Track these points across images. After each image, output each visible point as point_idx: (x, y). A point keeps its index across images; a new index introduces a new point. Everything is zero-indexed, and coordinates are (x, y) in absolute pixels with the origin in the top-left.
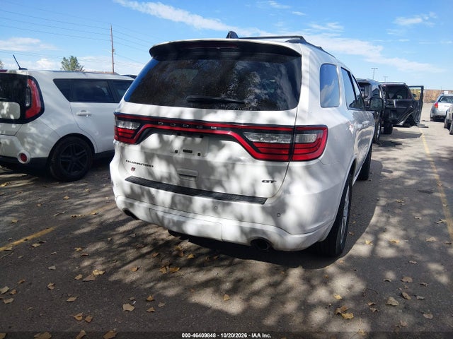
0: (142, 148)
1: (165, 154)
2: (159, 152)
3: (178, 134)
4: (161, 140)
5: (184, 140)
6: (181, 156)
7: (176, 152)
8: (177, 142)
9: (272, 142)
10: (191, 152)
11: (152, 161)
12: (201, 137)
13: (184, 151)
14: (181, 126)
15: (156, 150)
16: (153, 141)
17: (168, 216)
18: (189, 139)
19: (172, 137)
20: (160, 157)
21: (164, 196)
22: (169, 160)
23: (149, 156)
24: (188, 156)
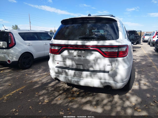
0: (62, 56)
1: (71, 57)
2: (68, 57)
3: (75, 50)
4: (69, 52)
5: (78, 52)
6: (77, 58)
7: (75, 56)
8: (75, 53)
9: (111, 51)
10: (81, 56)
11: (66, 60)
12: (84, 51)
13: (78, 56)
14: (77, 47)
15: (67, 56)
16: (65, 53)
17: (73, 79)
18: (80, 51)
19: (73, 51)
20: (69, 58)
21: (71, 72)
22: (72, 59)
23: (64, 58)
24: (80, 57)
